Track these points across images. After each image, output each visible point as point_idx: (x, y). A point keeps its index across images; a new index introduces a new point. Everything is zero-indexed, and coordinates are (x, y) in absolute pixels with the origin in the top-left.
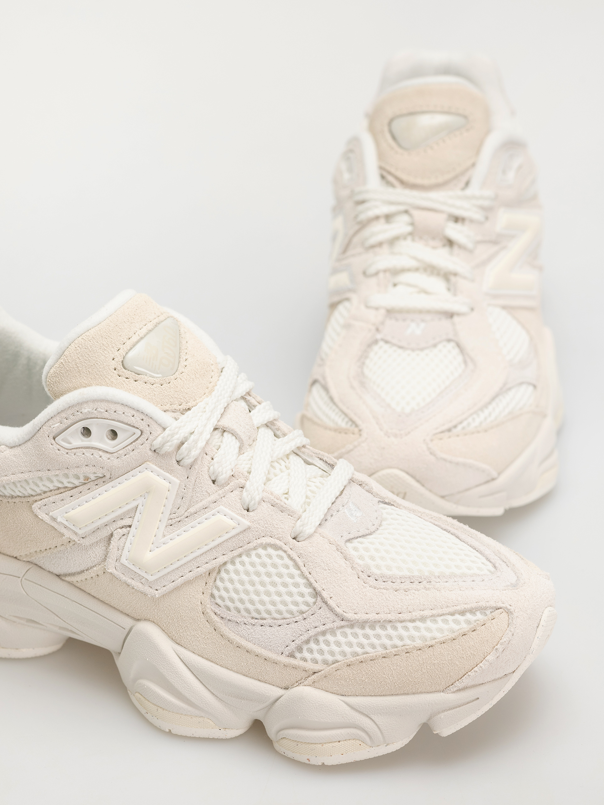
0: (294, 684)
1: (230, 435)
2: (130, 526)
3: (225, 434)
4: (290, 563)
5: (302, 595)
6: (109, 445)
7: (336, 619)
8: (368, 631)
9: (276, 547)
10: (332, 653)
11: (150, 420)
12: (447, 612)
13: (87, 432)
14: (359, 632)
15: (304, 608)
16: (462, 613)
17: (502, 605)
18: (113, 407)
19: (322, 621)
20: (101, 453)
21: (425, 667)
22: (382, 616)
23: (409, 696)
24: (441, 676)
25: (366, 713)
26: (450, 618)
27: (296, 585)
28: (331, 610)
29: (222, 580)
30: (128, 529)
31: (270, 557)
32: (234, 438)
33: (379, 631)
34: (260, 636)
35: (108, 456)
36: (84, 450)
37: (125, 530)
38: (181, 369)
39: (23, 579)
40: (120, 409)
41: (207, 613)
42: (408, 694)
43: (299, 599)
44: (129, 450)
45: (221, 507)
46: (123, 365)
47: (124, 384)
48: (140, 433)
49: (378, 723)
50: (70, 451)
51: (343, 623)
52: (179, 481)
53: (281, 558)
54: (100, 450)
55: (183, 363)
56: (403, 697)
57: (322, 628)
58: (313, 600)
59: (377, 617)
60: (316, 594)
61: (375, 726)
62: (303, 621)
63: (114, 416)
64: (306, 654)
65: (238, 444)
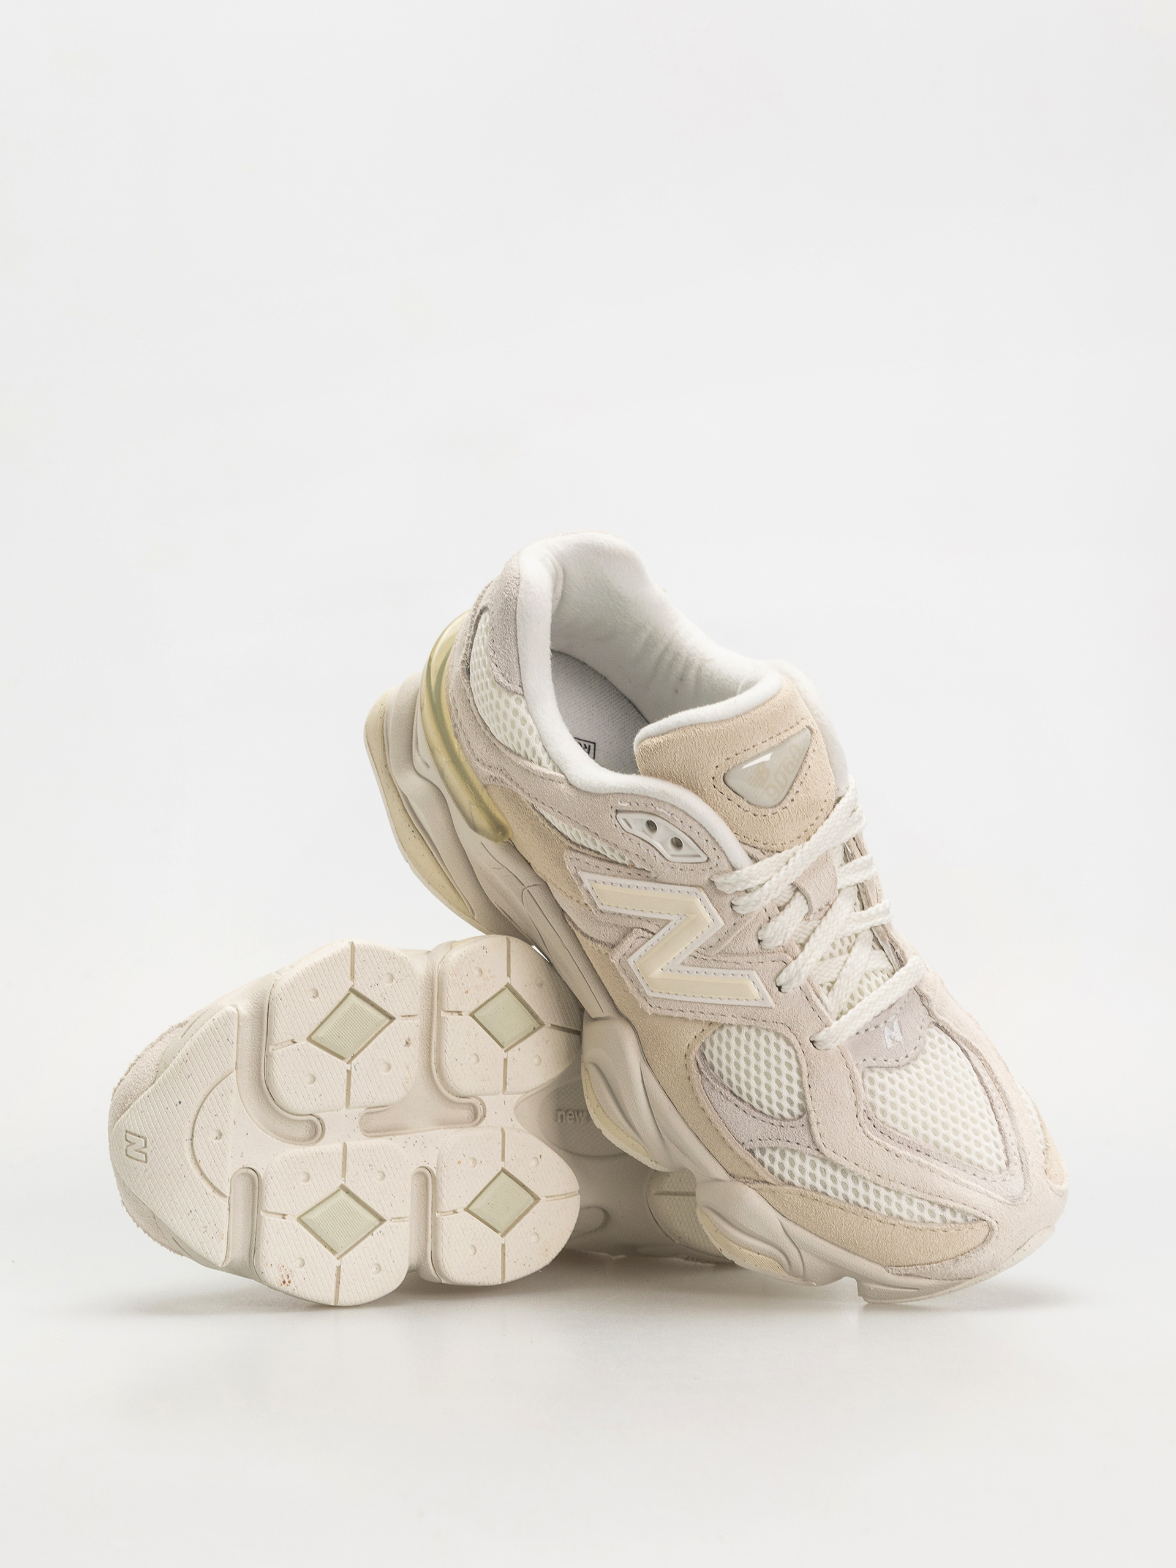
0: (740, 1178)
1: (802, 897)
2: (653, 934)
3: (798, 894)
4: (795, 1065)
5: (791, 1102)
6: (669, 851)
7: (812, 1146)
8: (839, 1175)
9: (788, 1042)
10: (791, 1174)
11: (722, 854)
12: (928, 1199)
13: (652, 826)
14: (829, 1170)
15: (787, 1115)
16: (943, 1207)
17: (988, 1218)
18: (690, 822)
19: (797, 1139)
20: (657, 854)
21: (877, 1240)
22: (859, 1171)
23: (849, 1254)
24: (888, 1255)
25: (798, 1246)
26: (928, 1206)
27: (790, 1090)
28: (812, 1135)
29: (720, 1038)
30: (650, 935)
31: (778, 1047)
32: (805, 901)
33: (849, 1181)
34: (730, 1115)
35: (663, 860)
36: (641, 841)
37: (646, 934)
38: (786, 803)
39: (526, 890)
40: (697, 828)
41: (690, 1059)
42: (849, 1251)
43: (786, 1105)
44: (687, 868)
45: (754, 973)
46: (724, 777)
47: (716, 798)
48: (706, 859)
49: (805, 1260)
50: (627, 834)
51: (816, 1153)
52: (723, 924)
53: (789, 1055)
54: (657, 850)
55: (792, 795)
56: (843, 1251)
57: (796, 1147)
58: (801, 1113)
59: (853, 1168)
60: (804, 1110)
61: (800, 1260)
62: (779, 1128)
63: (687, 829)
64: (766, 1160)
65: (806, 911)
